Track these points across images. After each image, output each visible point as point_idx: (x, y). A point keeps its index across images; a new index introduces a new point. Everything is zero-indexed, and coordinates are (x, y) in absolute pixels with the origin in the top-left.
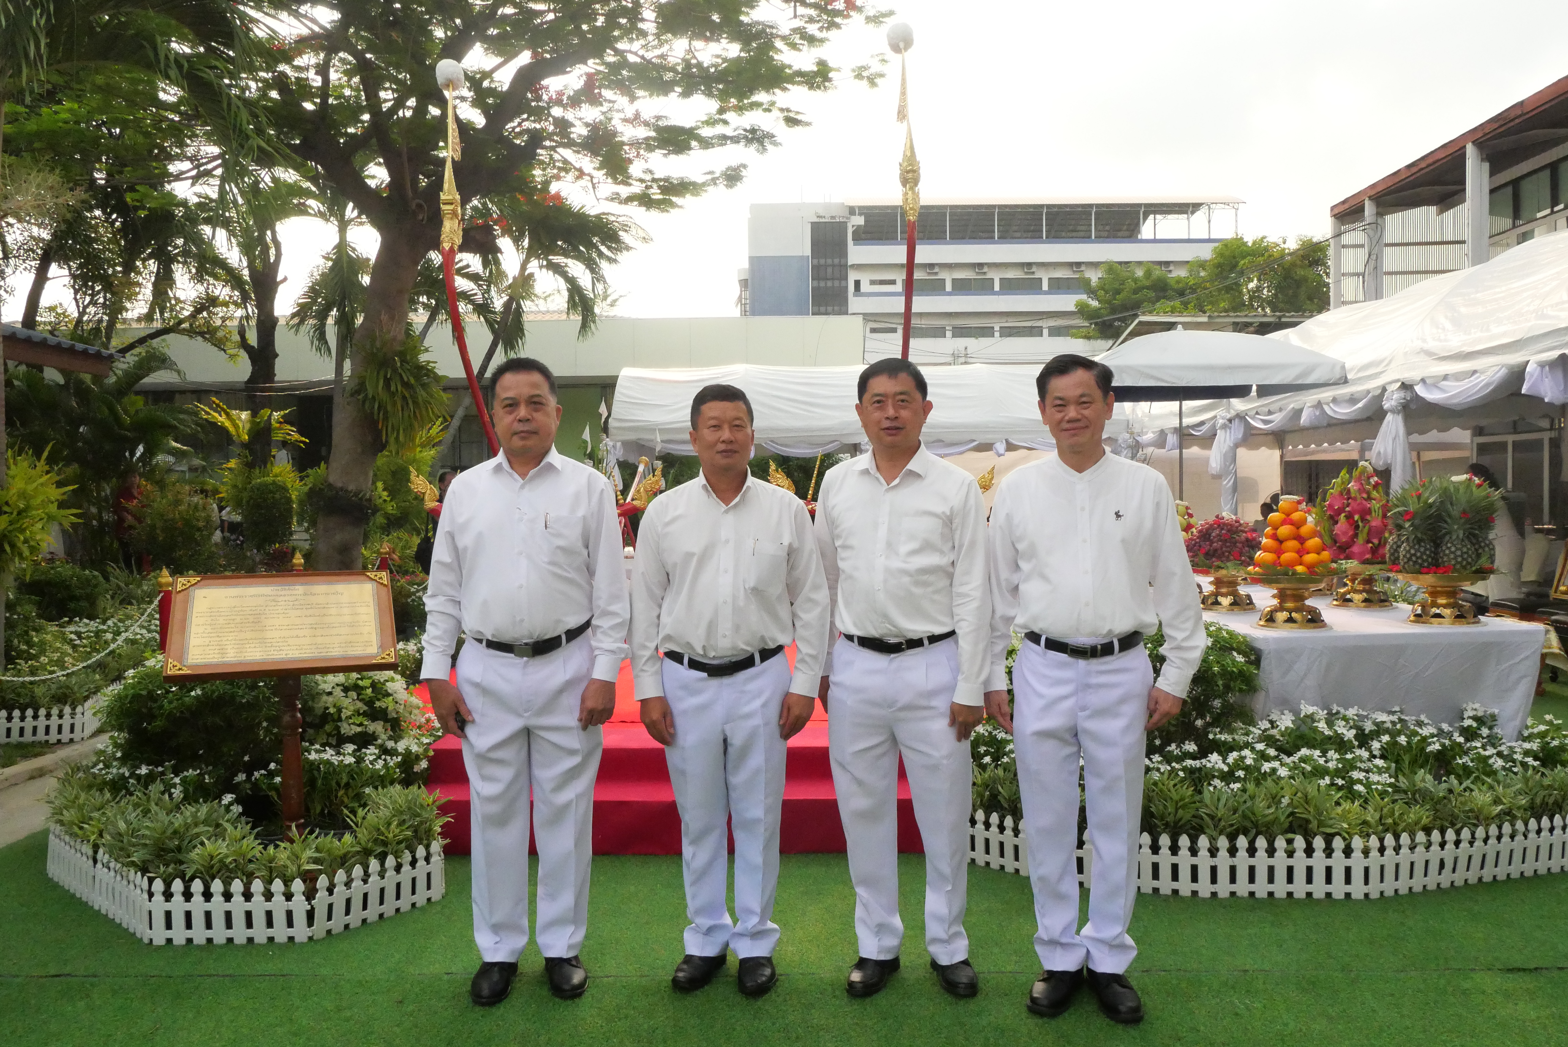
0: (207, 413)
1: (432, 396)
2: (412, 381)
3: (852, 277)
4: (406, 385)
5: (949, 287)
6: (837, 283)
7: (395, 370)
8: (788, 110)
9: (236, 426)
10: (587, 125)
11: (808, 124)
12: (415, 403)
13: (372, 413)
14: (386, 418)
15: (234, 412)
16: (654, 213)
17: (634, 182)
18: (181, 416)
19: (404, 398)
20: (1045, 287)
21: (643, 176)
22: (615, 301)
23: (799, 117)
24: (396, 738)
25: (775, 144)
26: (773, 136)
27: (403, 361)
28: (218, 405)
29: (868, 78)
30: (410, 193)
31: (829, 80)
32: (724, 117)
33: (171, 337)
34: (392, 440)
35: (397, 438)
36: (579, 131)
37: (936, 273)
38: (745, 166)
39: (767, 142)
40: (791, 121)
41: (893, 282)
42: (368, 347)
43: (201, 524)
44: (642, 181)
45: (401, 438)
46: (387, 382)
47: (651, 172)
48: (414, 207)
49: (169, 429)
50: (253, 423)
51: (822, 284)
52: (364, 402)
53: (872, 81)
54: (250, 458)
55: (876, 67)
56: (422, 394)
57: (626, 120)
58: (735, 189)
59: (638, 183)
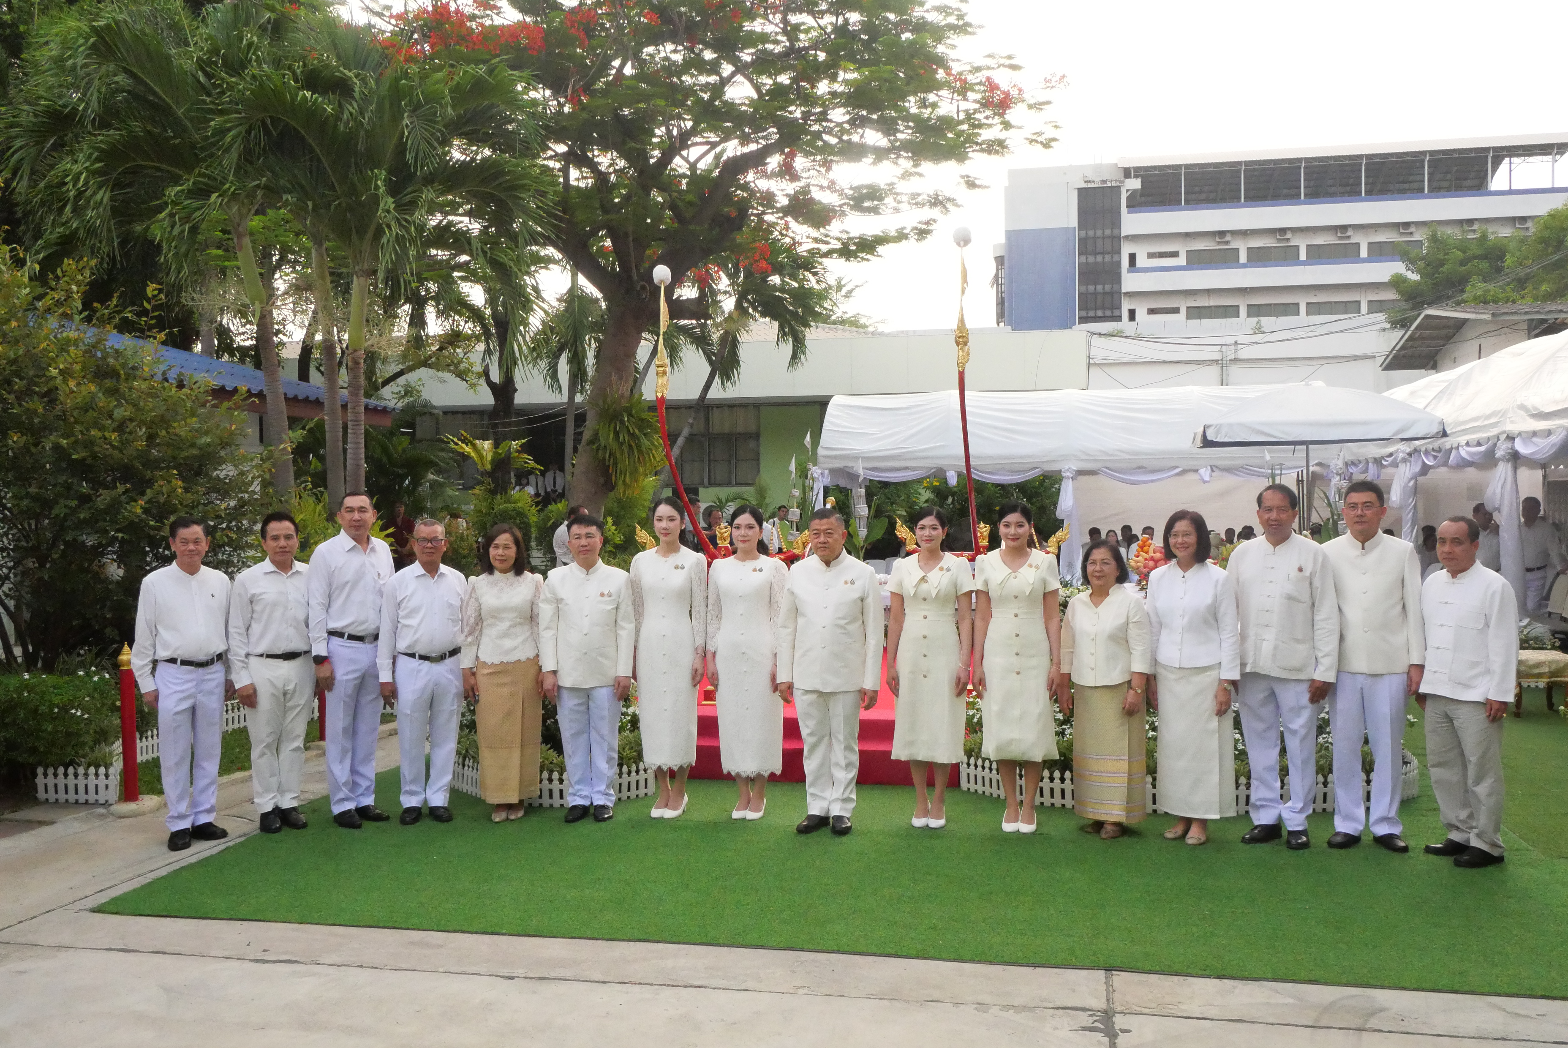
0: (456, 444)
1: (653, 444)
2: (637, 431)
3: (1126, 250)
4: (632, 435)
5: (1243, 258)
6: (1108, 258)
7: (622, 422)
8: (968, 177)
9: (481, 457)
10: (787, 195)
11: (986, 187)
12: (640, 451)
13: (604, 459)
14: (615, 464)
15: (477, 442)
16: (853, 264)
17: (832, 241)
18: (441, 454)
19: (630, 446)
20: (1364, 253)
21: (840, 235)
22: (851, 291)
23: (977, 182)
24: (628, 707)
25: (957, 205)
26: (954, 200)
27: (630, 415)
28: (465, 438)
29: (1041, 143)
30: (635, 277)
31: (1006, 147)
32: (919, 170)
33: (423, 373)
34: (620, 482)
35: (624, 481)
36: (783, 201)
37: (1227, 242)
38: (935, 221)
39: (949, 206)
40: (971, 184)
41: (1175, 254)
42: (601, 403)
43: (466, 552)
44: (838, 239)
45: (628, 481)
46: (617, 434)
47: (847, 233)
48: (638, 288)
49: (430, 464)
50: (496, 453)
51: (1091, 259)
52: (598, 450)
53: (1046, 145)
54: (493, 486)
55: (1050, 133)
56: (645, 442)
57: (822, 188)
58: (925, 242)
59: (836, 242)
